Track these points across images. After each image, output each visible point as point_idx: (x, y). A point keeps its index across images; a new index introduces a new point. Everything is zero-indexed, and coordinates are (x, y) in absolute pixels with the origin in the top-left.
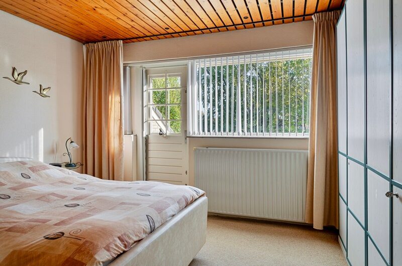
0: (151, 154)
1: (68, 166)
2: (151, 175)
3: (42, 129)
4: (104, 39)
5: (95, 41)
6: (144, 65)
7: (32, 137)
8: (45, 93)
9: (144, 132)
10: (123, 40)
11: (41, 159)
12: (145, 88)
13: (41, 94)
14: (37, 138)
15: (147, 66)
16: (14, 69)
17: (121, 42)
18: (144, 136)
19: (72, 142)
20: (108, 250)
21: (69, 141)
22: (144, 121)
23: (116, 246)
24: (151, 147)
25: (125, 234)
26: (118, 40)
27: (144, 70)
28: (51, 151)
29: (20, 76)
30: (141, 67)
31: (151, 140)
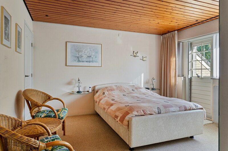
0: (193, 87)
1: (153, 89)
2: (193, 99)
3: (143, 74)
4: (169, 32)
5: (165, 34)
6: (190, 40)
7: (139, 77)
8: (144, 59)
9: (189, 76)
10: (177, 30)
11: (142, 86)
12: (190, 52)
13: (143, 60)
14: (141, 77)
15: (191, 41)
16: (134, 52)
17: (176, 32)
18: (189, 77)
19: (154, 79)
20: (137, 112)
21: (153, 79)
22: (189, 70)
23: (141, 112)
24: (193, 83)
25: (145, 110)
26: (175, 31)
27: (190, 43)
28: (146, 83)
29: (136, 54)
30: (188, 41)
31: (193, 80)
